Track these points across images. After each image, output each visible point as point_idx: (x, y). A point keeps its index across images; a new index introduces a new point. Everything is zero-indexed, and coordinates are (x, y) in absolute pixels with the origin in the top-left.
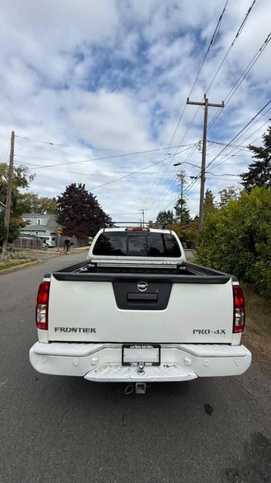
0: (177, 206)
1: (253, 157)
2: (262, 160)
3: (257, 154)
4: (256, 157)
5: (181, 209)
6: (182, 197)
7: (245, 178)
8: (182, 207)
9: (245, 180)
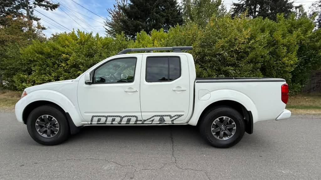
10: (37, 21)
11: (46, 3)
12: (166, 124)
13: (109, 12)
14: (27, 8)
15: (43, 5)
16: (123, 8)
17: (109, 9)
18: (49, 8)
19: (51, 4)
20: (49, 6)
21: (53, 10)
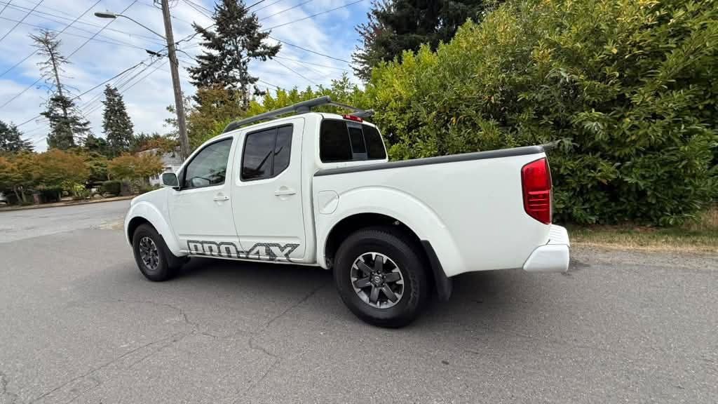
0: (51, 110)
1: (201, 44)
2: (216, 53)
3: (208, 42)
4: (205, 45)
5: (65, 118)
6: (60, 92)
7: (196, 75)
8: (66, 113)
9: (195, 78)
10: (252, 83)
11: (262, 50)
12: (279, 261)
13: (360, 32)
14: (240, 65)
15: (259, 54)
16: (383, 17)
17: (358, 26)
18: (267, 56)
19: (268, 48)
20: (266, 54)
21: (273, 57)
